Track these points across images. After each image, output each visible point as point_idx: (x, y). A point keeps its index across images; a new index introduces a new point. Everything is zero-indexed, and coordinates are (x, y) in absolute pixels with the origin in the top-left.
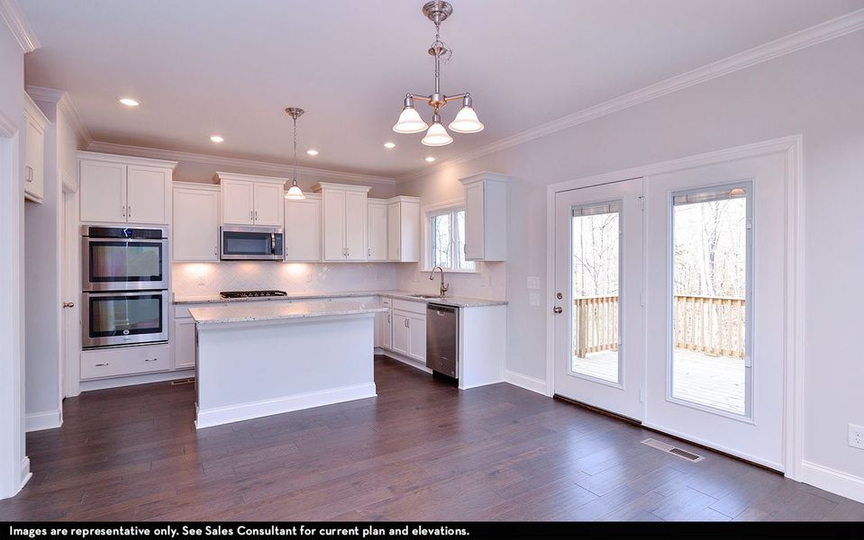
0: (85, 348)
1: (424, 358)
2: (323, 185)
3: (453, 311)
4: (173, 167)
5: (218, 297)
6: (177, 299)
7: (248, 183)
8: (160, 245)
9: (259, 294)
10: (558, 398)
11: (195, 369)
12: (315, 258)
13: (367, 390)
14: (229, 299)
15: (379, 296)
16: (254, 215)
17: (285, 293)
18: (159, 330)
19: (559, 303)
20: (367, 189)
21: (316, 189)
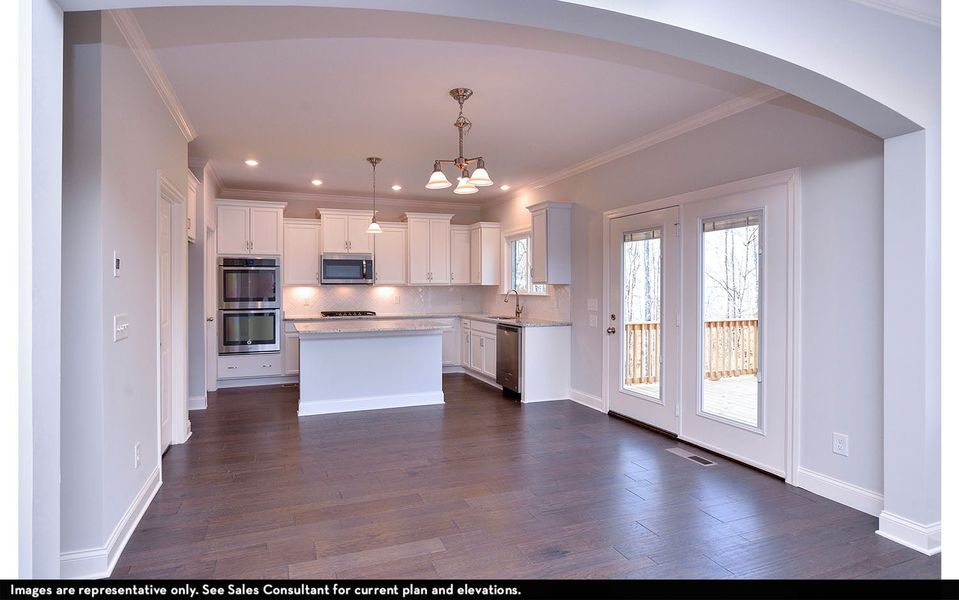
0: (221, 354)
1: (494, 375)
2: (409, 215)
3: (516, 331)
4: (284, 207)
5: (319, 316)
6: (286, 317)
7: (343, 217)
8: (274, 272)
9: (352, 313)
10: (612, 415)
11: (298, 375)
12: (403, 282)
13: (436, 397)
14: (328, 317)
15: (461, 317)
16: (348, 244)
17: (374, 313)
18: (273, 342)
19: (613, 324)
20: (450, 216)
21: (404, 219)
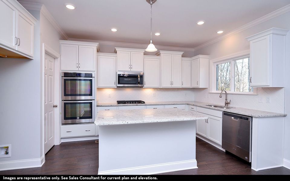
0: (63, 124)
2: (161, 52)
4: (97, 45)
6: (98, 104)
7: (128, 52)
8: (91, 80)
12: (158, 86)
14: (120, 104)
15: (188, 104)
16: (131, 67)
17: (144, 102)
18: (91, 117)
20: (182, 53)
21: (158, 54)
